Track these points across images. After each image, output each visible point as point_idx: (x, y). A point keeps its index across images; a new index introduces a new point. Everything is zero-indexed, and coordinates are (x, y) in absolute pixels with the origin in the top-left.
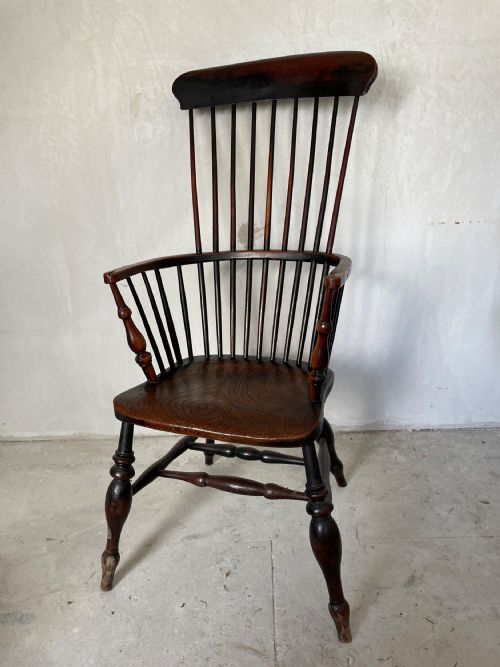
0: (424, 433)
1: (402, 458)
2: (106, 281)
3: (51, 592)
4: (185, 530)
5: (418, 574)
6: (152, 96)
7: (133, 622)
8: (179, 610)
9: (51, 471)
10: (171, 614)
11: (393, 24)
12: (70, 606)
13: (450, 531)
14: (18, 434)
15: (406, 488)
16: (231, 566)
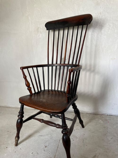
0: (110, 116)
1: (102, 122)
2: (21, 69)
3: (4, 144)
4: (40, 134)
5: (97, 155)
6: (41, 28)
7: (19, 155)
8: (31, 154)
9: (14, 115)
10: (29, 155)
11: (100, 8)
12: (7, 148)
13: (110, 144)
14: (10, 106)
15: (101, 130)
16: (48, 145)
